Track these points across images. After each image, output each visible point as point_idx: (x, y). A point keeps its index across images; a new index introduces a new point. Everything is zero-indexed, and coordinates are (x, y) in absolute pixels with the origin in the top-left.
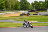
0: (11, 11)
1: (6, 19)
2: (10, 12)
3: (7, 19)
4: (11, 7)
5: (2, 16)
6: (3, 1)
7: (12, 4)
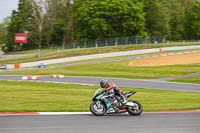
0: (168, 43)
1: (147, 75)
2: (164, 49)
3: (153, 75)
4: (167, 26)
5: (131, 64)
6: (135, 3)
7: (174, 14)
